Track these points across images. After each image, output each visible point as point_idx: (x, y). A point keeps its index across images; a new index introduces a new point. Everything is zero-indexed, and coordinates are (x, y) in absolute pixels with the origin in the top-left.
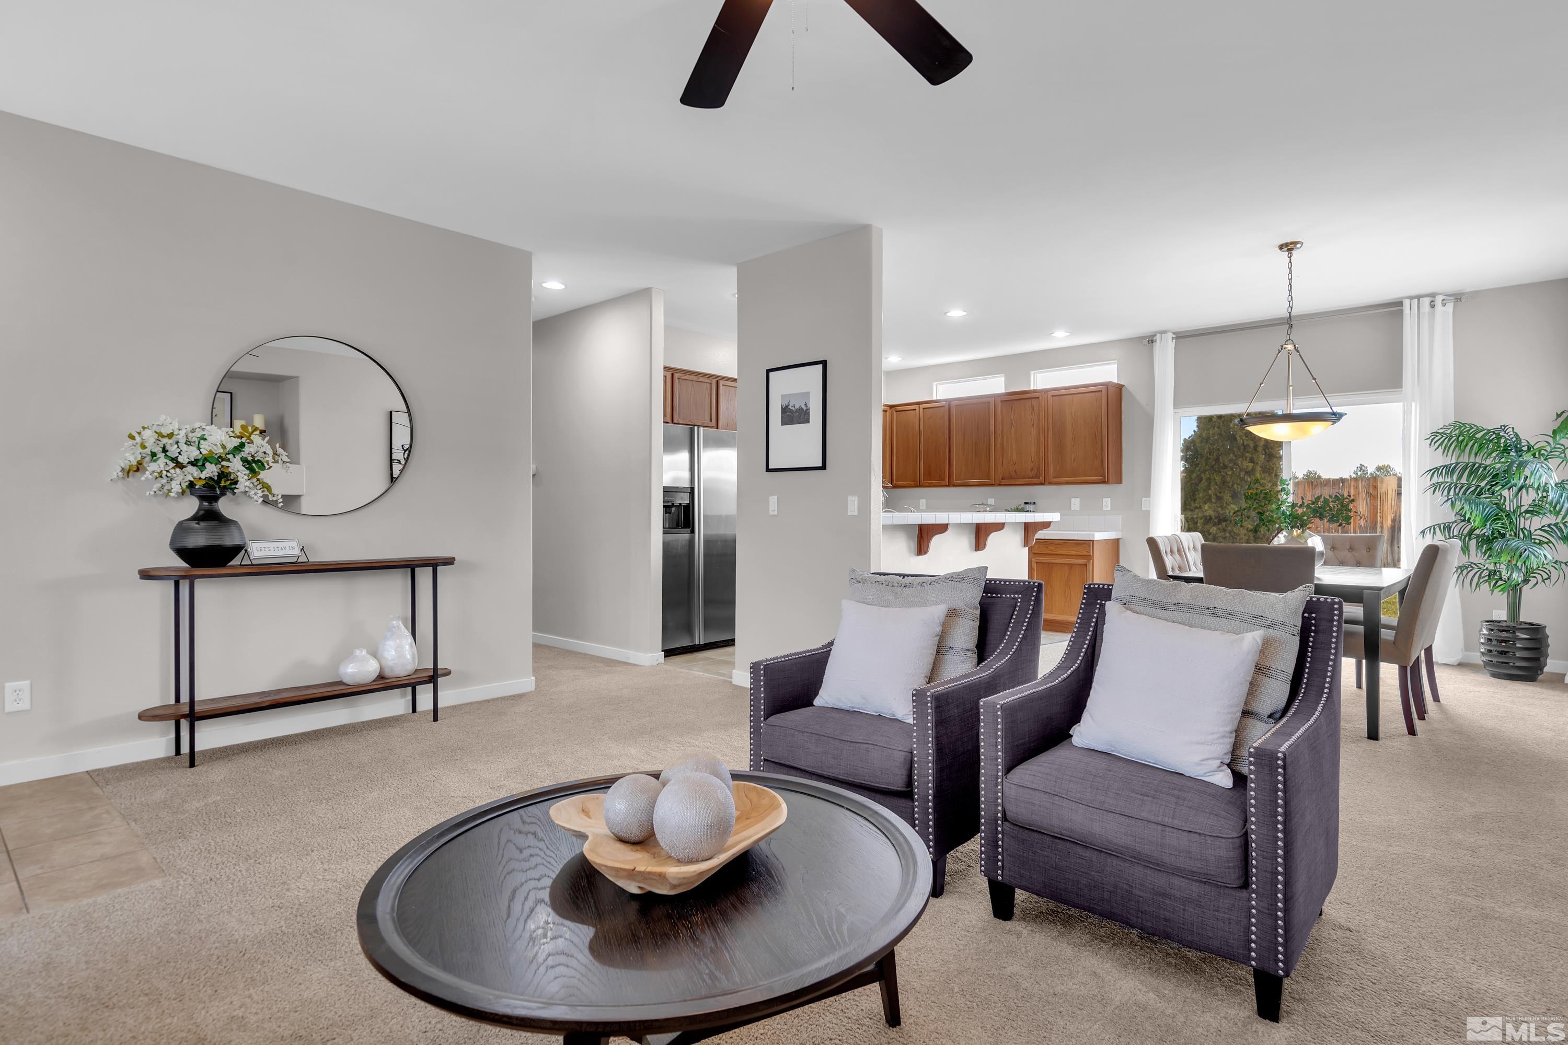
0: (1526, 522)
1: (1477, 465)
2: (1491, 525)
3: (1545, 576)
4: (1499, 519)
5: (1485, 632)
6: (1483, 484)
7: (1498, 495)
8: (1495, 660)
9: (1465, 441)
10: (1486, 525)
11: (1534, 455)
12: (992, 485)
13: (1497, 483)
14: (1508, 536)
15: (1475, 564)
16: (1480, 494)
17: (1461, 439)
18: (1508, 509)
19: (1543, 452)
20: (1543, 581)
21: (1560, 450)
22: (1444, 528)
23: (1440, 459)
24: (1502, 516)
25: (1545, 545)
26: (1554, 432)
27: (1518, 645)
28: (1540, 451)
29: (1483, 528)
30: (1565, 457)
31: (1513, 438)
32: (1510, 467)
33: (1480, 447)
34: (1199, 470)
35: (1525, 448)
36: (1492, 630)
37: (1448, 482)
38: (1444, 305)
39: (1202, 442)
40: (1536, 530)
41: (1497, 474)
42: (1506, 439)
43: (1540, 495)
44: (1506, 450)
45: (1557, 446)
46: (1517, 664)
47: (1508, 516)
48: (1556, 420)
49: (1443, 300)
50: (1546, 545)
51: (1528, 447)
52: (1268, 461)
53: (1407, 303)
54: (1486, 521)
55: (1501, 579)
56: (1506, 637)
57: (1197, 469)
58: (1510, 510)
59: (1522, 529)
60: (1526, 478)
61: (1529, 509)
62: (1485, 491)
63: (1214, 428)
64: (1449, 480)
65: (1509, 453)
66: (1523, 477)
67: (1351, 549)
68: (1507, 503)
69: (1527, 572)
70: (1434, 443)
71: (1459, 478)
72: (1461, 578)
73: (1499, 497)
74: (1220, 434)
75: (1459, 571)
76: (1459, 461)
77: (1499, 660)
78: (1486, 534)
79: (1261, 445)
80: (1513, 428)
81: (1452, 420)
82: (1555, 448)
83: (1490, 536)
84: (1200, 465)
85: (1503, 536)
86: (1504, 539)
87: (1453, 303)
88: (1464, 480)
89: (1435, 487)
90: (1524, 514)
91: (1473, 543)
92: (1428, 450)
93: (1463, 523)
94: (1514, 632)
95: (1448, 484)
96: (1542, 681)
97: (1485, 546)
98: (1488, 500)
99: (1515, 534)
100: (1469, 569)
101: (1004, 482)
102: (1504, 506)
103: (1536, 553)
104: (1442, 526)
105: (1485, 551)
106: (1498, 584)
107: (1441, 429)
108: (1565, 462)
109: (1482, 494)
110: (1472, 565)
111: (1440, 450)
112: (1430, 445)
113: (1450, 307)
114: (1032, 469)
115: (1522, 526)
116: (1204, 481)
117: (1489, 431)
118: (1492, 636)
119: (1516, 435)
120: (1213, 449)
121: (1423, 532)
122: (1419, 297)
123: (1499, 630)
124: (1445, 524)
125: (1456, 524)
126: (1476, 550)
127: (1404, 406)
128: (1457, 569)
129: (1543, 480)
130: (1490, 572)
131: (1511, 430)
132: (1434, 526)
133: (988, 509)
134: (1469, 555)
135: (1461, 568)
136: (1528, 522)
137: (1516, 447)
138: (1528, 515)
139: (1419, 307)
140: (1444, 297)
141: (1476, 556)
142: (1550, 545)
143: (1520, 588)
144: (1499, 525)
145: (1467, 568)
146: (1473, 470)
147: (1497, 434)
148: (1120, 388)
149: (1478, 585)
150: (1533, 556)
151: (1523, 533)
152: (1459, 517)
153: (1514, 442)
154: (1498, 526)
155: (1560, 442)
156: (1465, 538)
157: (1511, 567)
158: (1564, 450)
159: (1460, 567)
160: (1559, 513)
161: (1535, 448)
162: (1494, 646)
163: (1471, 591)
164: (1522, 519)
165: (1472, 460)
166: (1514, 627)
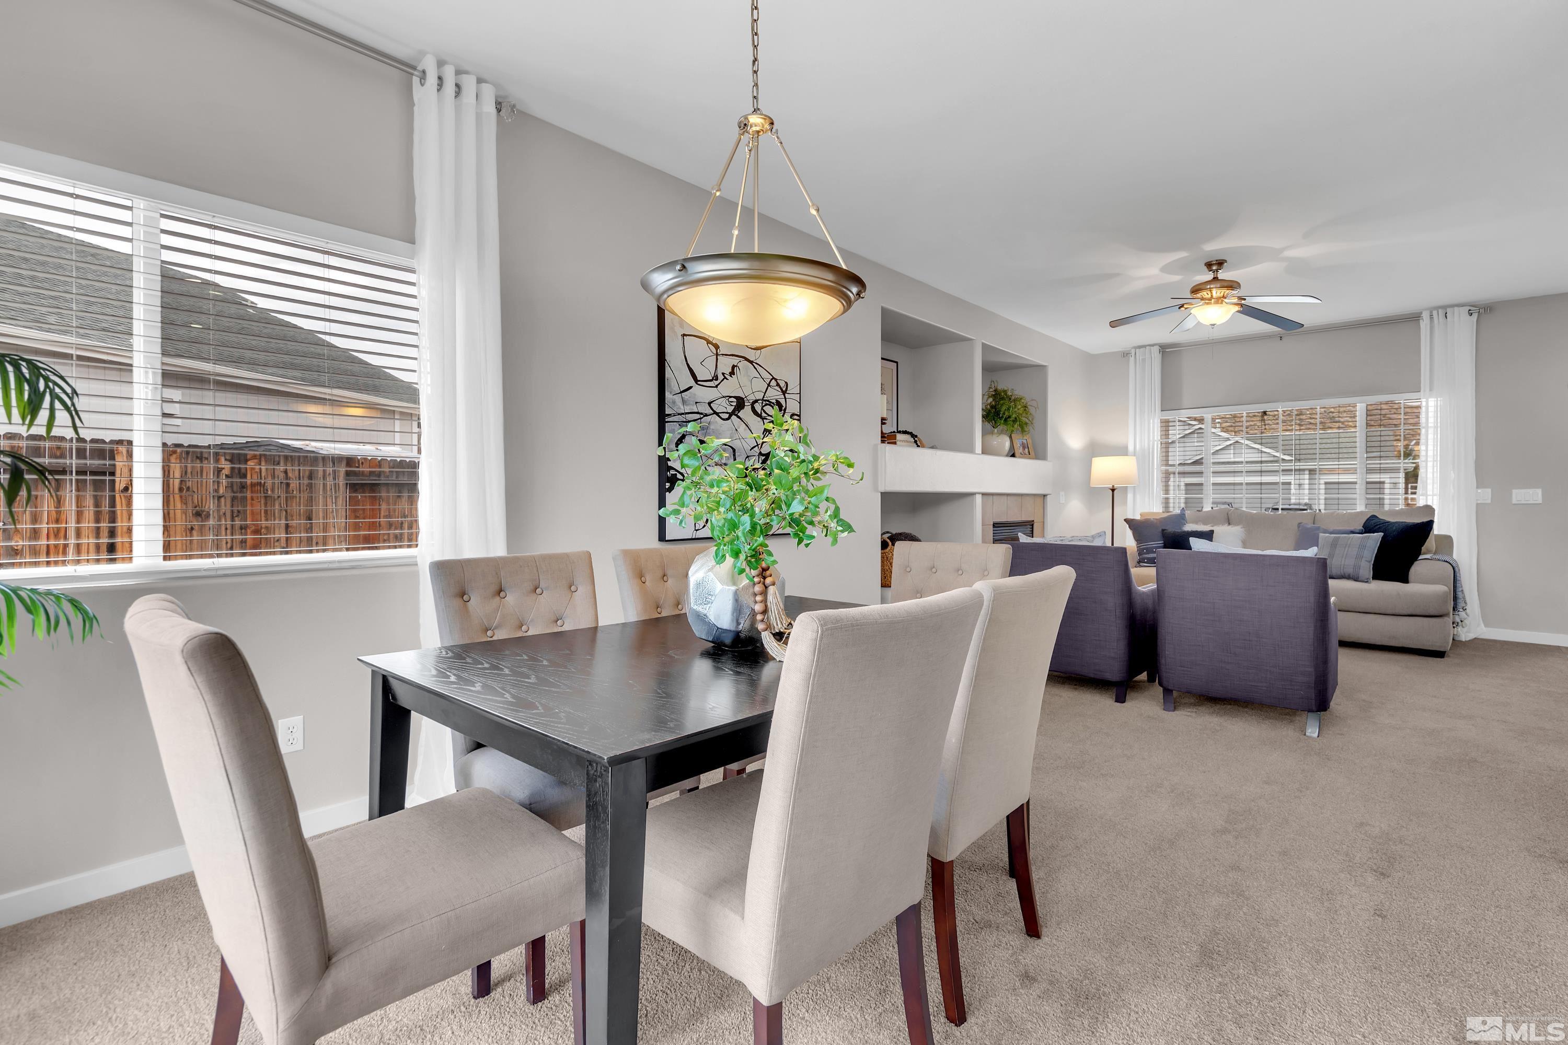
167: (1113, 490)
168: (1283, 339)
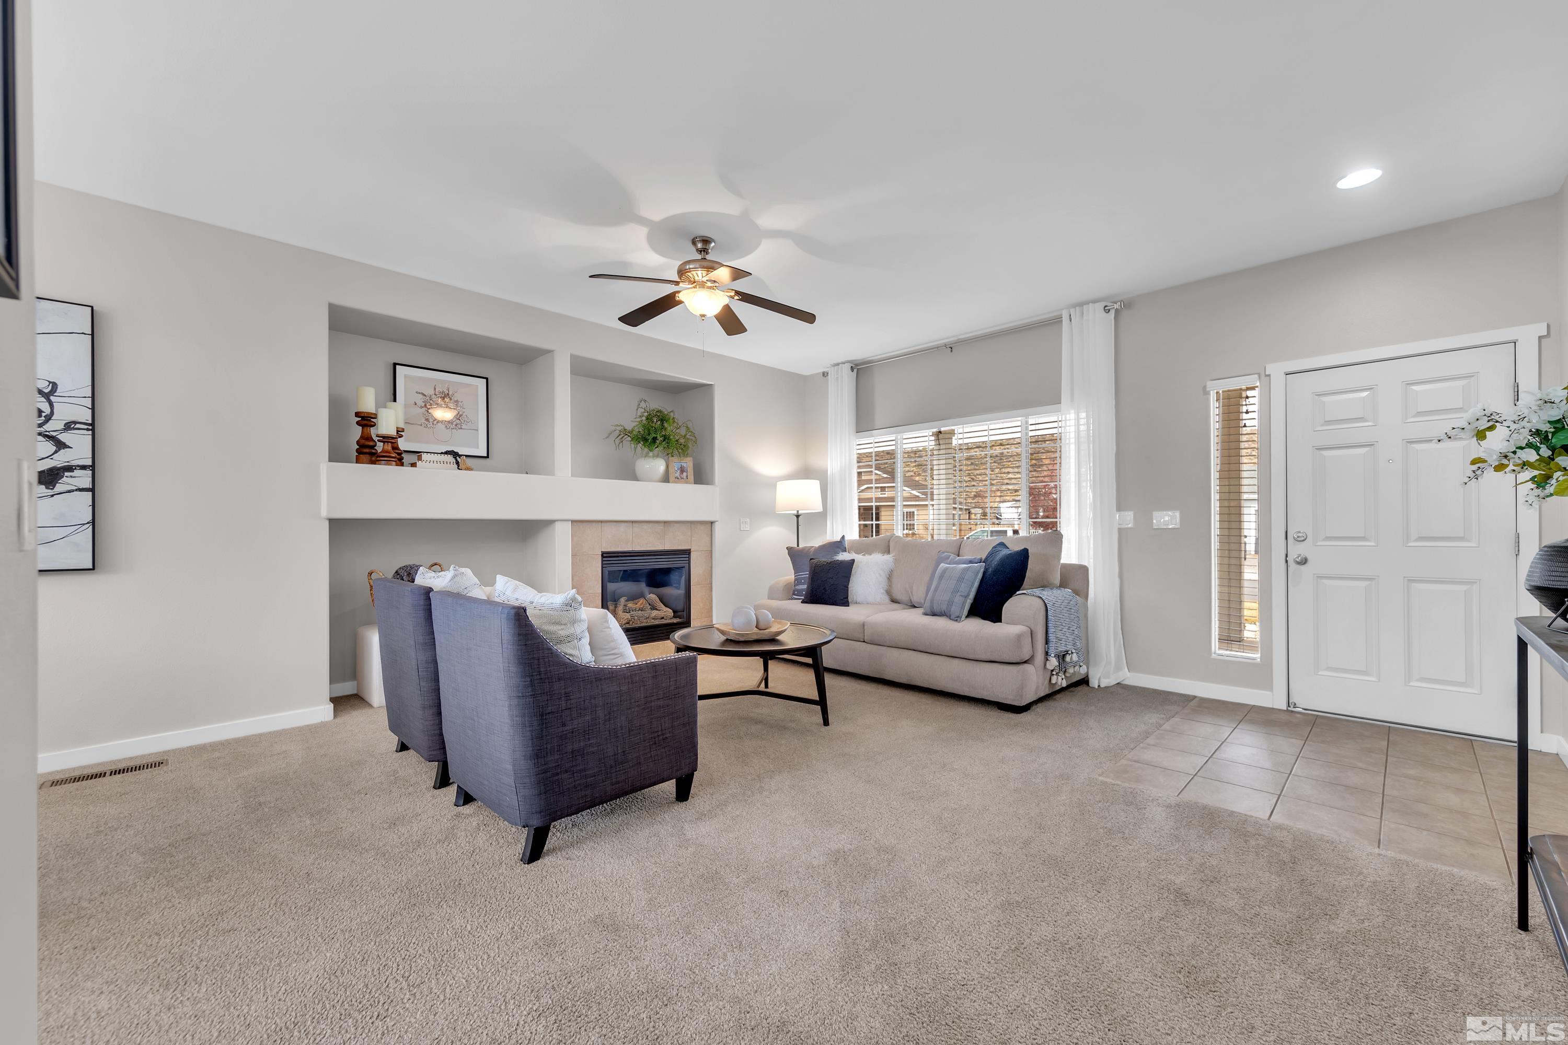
167: (798, 516)
168: (953, 350)
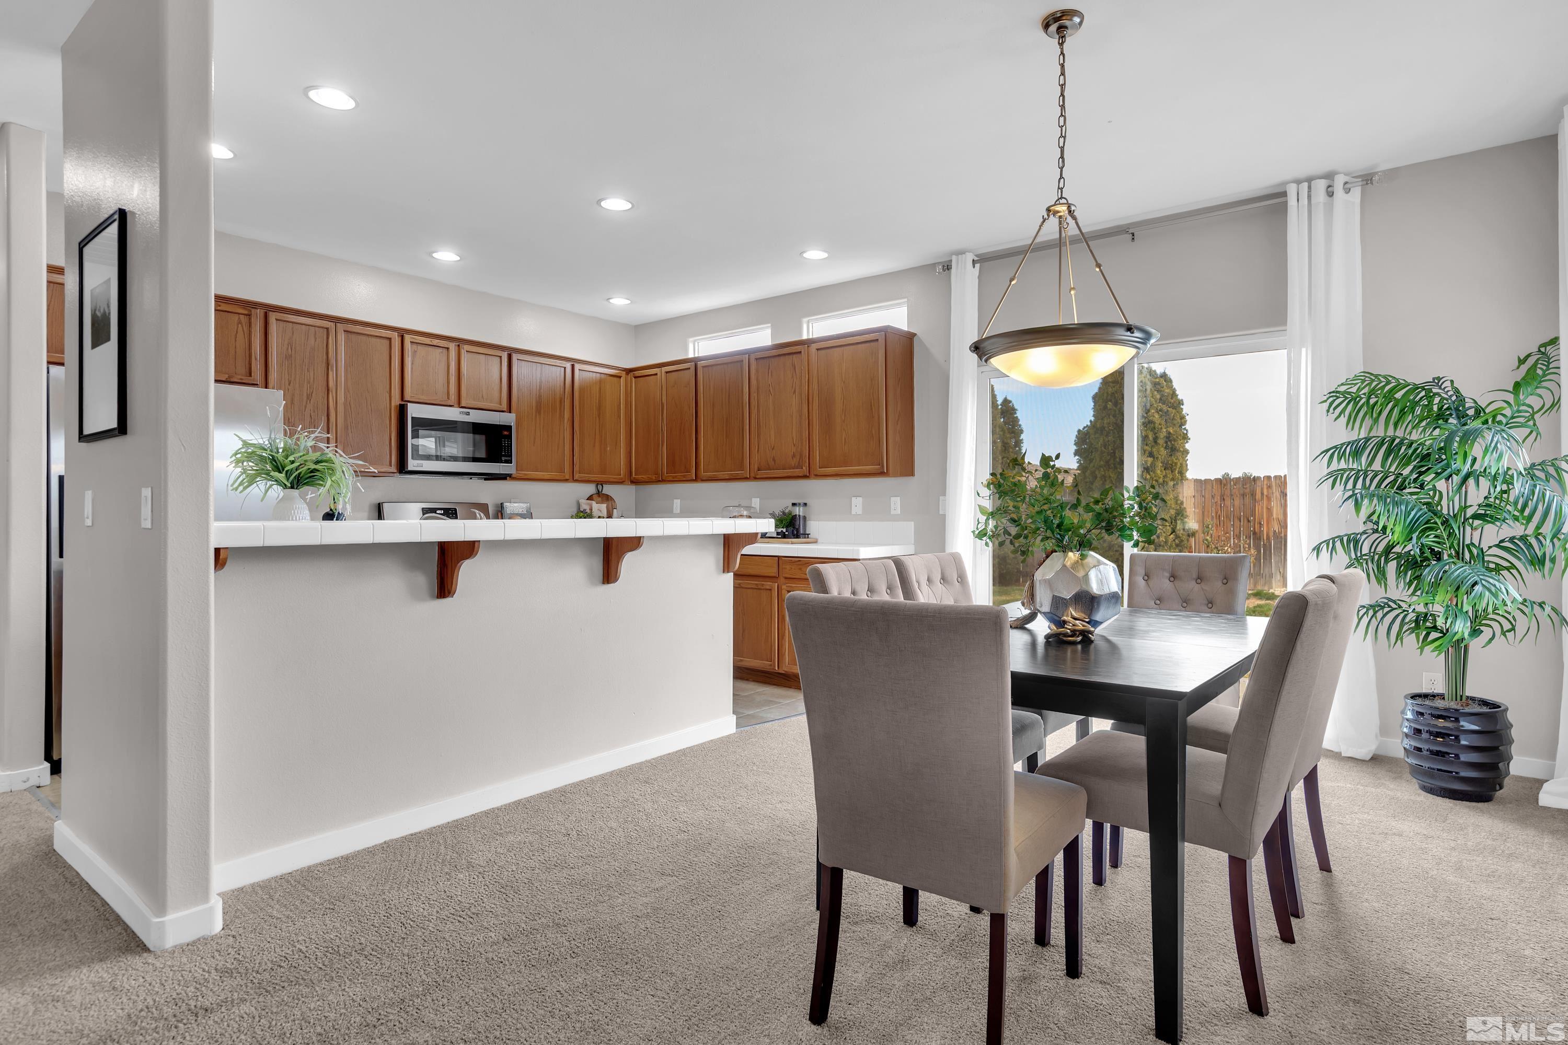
0: (1474, 533)
1: (1397, 441)
2: (1419, 538)
3: (1507, 626)
4: (1431, 529)
5: (1409, 715)
6: (1406, 472)
7: (1430, 490)
8: (1426, 765)
9: (1379, 403)
10: (1411, 539)
11: (1486, 422)
12: (746, 479)
13: (1429, 469)
14: (1446, 557)
15: (1394, 602)
16: (1402, 488)
17: (1372, 401)
18: (1445, 511)
19: (1499, 418)
20: (1504, 633)
21: (1527, 414)
22: (1349, 541)
23: (1342, 434)
24: (1436, 523)
25: (1505, 573)
26: (1517, 385)
27: (1463, 742)
28: (1494, 417)
29: (1406, 543)
30: (1535, 425)
31: (1451, 396)
32: (1449, 440)
33: (1402, 413)
34: (1094, 467)
35: (1471, 412)
36: (1422, 714)
37: (1353, 469)
38: (1347, 191)
39: (1095, 433)
40: (1490, 547)
41: (1429, 455)
42: (1443, 399)
43: (1498, 489)
44: (1442, 416)
45: (1522, 408)
46: (1463, 774)
47: (1445, 522)
48: (1518, 368)
49: (1346, 183)
50: (1506, 571)
51: (1476, 410)
52: (1171, 455)
53: (1292, 190)
54: (1412, 531)
55: (1435, 628)
56: (1444, 728)
57: (1092, 465)
58: (1449, 514)
59: (1468, 546)
60: (1474, 460)
61: (1480, 512)
62: (1409, 483)
63: (1109, 416)
64: (1355, 466)
65: (1446, 421)
66: (1471, 458)
67: (1200, 579)
68: (1444, 502)
69: (1476, 617)
70: (1334, 409)
71: (1371, 463)
72: (1374, 622)
73: (1431, 493)
74: (1115, 423)
75: (1371, 613)
76: (1371, 435)
77: (1432, 766)
78: (1412, 553)
79: (1162, 437)
80: (1452, 382)
81: (1359, 369)
82: (1519, 411)
83: (1418, 557)
84: (1094, 461)
85: (1438, 556)
86: (1441, 563)
87: (1360, 188)
88: (1377, 466)
89: (1335, 477)
90: (1471, 521)
91: (1392, 567)
92: (1326, 421)
93: (1377, 535)
94: (1457, 720)
95: (1354, 472)
96: (1502, 802)
97: (1410, 572)
98: (1415, 497)
99: (1457, 553)
100: (1386, 610)
101: (762, 473)
102: (1439, 508)
103: (1493, 589)
104: (1345, 539)
105: (1410, 580)
106: (1430, 638)
107: (1342, 384)
108: (1534, 434)
109: (1405, 488)
110: (1390, 603)
111: (1343, 420)
112: (1328, 411)
113: (1356, 192)
114: (794, 456)
115: (1468, 541)
116: (1098, 479)
117: (1416, 387)
118: (1422, 724)
119: (1457, 391)
120: (1108, 441)
121: (1317, 549)
122: (1309, 180)
123: (1433, 715)
124: (1349, 536)
125: (1365, 536)
126: (1397, 579)
127: (1289, 354)
128: (1368, 610)
129: (1505, 463)
130: (1418, 617)
131: (1448, 384)
132: (1333, 539)
133: (745, 513)
134: (1386, 585)
135: (1375, 608)
136: (1477, 534)
137: (1457, 409)
138: (1477, 522)
139: (1309, 197)
140: (1347, 179)
141: (1397, 589)
142: (1513, 571)
143: (1465, 646)
144: (1431, 538)
145: (1383, 608)
146: (1392, 448)
147: (1427, 390)
148: (910, 338)
149: (1399, 636)
150: (1487, 593)
151: (1470, 551)
152: (1370, 525)
153: (1454, 402)
154: (1429, 540)
155: (1527, 402)
156: (1379, 559)
157: (1454, 611)
158: (1532, 416)
159: (1371, 606)
160: (1529, 518)
161: (1487, 411)
162: (1426, 741)
163: (1389, 646)
164: (1468, 529)
165: (1390, 432)
166: (1457, 710)
